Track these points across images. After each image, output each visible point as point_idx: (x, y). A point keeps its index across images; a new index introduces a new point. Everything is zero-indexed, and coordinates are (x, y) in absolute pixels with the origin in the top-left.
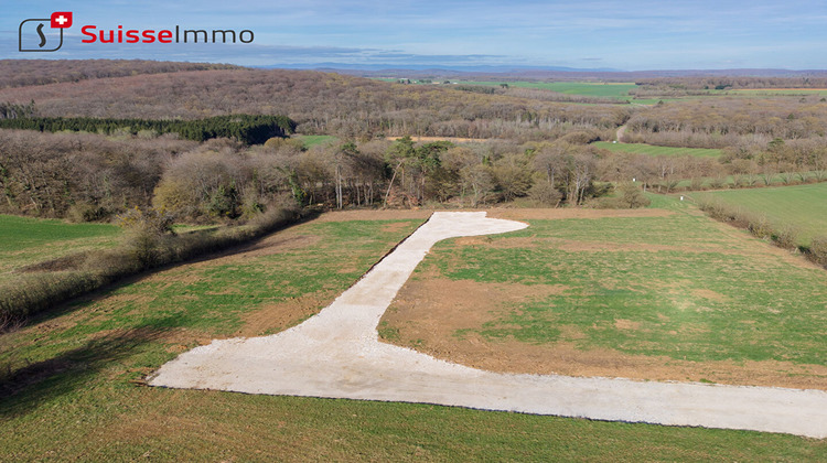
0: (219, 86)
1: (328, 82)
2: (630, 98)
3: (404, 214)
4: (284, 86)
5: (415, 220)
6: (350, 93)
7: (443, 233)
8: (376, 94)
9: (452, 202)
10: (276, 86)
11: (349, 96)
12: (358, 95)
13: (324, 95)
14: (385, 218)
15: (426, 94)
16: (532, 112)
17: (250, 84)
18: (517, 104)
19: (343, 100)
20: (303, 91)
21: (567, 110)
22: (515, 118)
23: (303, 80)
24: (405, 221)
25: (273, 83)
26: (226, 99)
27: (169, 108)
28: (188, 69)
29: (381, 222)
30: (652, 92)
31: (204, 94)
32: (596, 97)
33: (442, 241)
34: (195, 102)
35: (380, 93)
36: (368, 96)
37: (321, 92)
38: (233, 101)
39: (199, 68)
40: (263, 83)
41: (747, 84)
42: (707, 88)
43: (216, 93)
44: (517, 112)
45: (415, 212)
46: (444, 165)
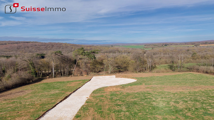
0: (31, 46)
1: (64, 45)
2: (144, 48)
3: (80, 78)
4: (51, 46)
5: (84, 80)
6: (70, 47)
7: (98, 85)
8: (77, 48)
9: (100, 73)
10: (48, 46)
11: (70, 48)
12: (72, 48)
13: (62, 48)
14: (71, 80)
15: (91, 47)
16: (120, 51)
17: (41, 46)
18: (116, 49)
19: (68, 49)
20: (56, 47)
21: (129, 50)
22: (116, 53)
23: (56, 44)
24: (79, 81)
25: (48, 45)
26: (33, 50)
27: (15, 53)
28: (24, 43)
29: (68, 82)
30: (149, 47)
31: (26, 49)
32: (135, 48)
33: (97, 90)
34: (23, 51)
35: (79, 47)
36: (75, 48)
37: (61, 47)
38: (35, 50)
39: (28, 42)
40: (45, 45)
41: (172, 44)
42: (162, 46)
43: (30, 48)
44: (117, 51)
45: (85, 77)
46: (97, 59)
